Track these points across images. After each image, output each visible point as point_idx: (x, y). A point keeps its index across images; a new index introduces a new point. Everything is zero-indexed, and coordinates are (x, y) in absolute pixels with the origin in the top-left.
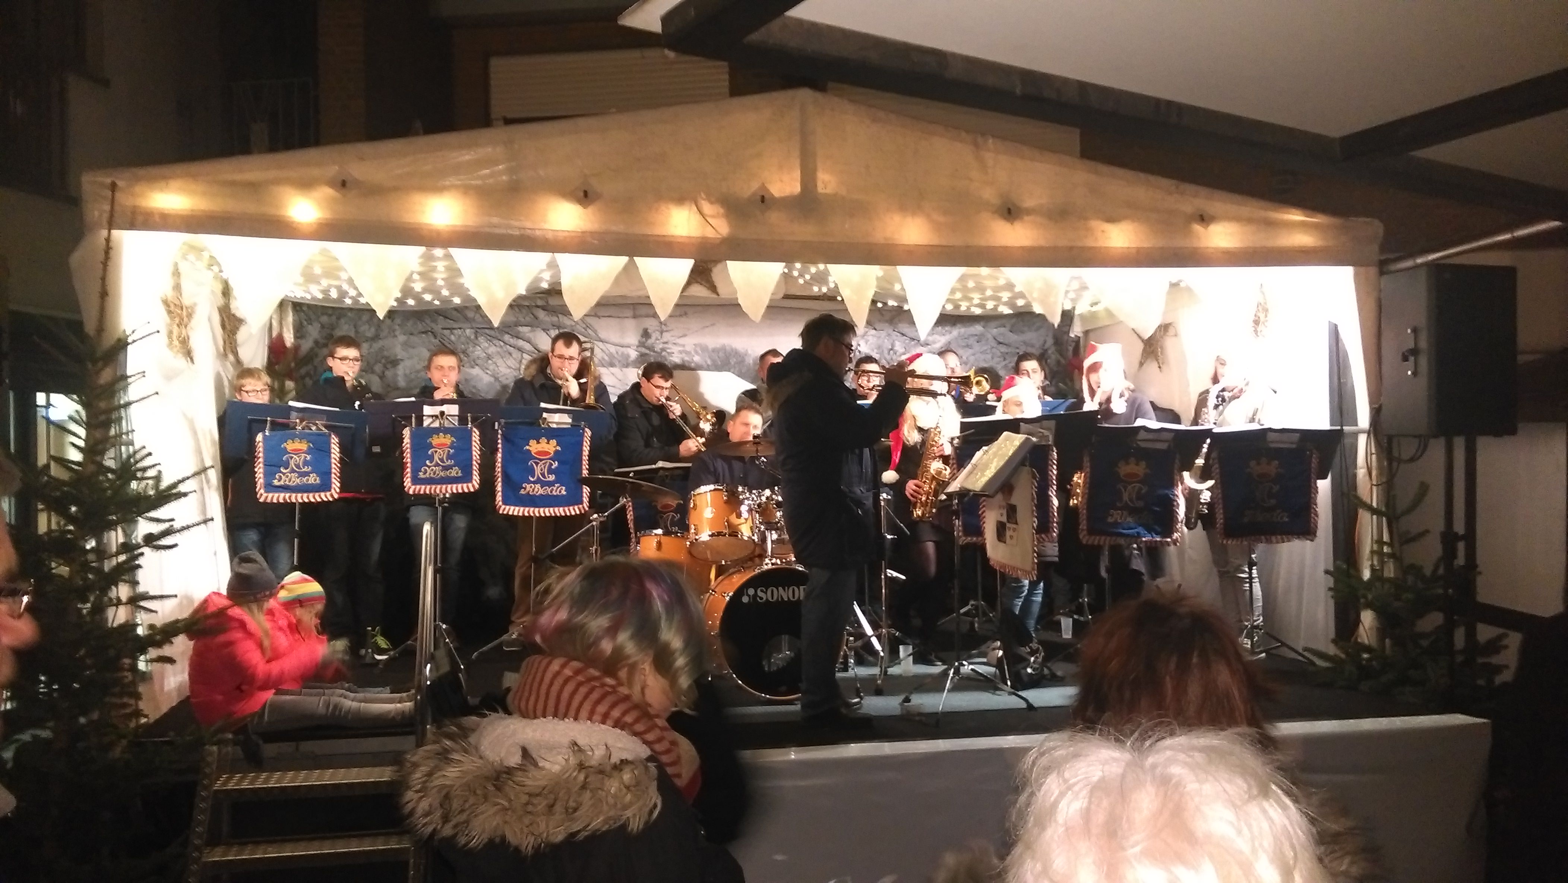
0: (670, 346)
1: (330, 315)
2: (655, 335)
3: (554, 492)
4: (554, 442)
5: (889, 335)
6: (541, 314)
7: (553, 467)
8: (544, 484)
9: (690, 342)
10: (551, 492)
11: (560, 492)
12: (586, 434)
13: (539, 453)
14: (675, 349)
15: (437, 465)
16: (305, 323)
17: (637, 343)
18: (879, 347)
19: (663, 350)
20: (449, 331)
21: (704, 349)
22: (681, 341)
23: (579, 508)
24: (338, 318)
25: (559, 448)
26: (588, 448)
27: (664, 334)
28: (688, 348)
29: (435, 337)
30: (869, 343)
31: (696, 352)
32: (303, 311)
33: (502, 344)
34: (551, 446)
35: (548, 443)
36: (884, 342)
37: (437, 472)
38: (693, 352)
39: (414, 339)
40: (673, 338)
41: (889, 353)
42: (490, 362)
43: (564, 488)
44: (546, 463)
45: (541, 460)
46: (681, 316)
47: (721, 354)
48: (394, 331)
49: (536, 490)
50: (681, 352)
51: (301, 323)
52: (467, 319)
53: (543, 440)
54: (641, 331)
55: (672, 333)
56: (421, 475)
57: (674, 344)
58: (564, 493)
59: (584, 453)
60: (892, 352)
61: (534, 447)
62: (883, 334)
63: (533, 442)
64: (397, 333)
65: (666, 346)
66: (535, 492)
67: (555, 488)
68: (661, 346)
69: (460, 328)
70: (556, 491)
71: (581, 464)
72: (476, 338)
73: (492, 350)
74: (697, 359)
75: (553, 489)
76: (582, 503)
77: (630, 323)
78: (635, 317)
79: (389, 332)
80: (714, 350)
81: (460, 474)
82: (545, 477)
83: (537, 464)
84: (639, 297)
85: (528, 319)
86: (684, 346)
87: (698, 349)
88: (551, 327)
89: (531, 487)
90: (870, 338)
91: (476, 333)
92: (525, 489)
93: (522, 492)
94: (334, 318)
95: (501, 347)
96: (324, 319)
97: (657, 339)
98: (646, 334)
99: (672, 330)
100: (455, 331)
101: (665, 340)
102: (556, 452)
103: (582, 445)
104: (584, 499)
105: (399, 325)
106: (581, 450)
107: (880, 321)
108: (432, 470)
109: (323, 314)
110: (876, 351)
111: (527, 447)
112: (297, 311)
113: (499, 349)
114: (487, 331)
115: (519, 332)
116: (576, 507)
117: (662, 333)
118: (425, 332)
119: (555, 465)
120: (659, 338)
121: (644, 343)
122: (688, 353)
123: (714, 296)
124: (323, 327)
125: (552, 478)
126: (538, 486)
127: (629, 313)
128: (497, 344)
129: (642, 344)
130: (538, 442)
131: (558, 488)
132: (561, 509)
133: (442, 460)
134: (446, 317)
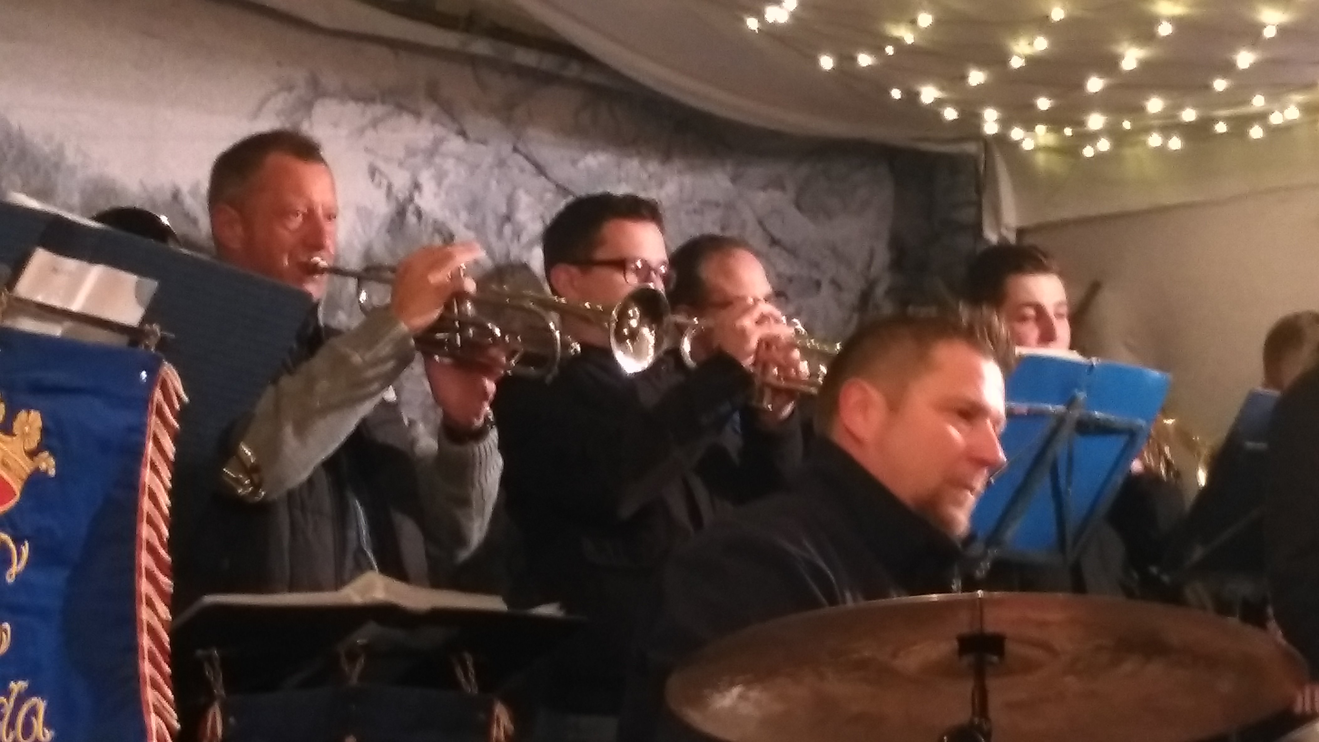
18: (473, 206)
30: (446, 182)
36: (486, 186)
41: (500, 233)
60: (508, 229)
90: (449, 164)
110: (464, 216)
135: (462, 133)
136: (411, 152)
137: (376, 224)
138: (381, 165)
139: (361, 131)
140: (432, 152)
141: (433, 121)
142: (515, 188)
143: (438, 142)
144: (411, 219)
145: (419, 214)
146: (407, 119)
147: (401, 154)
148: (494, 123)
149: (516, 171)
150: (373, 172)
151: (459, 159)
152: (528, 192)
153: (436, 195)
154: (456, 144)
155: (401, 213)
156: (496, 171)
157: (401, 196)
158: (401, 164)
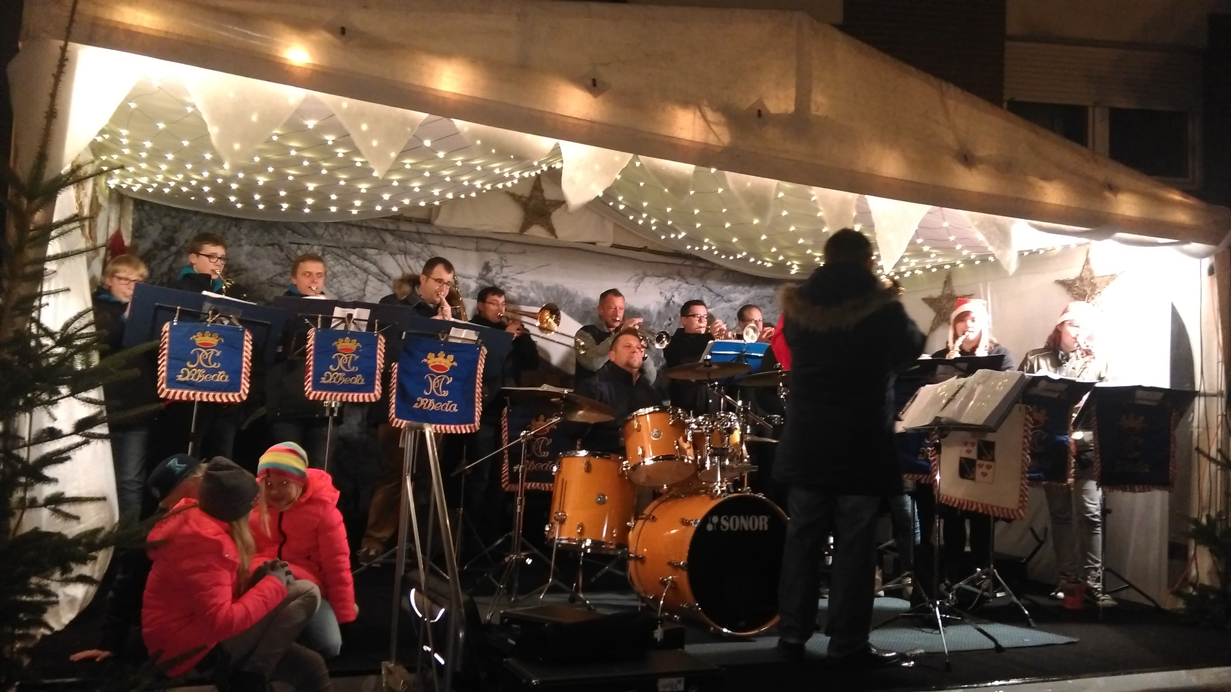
0: (509, 280)
1: (174, 218)
2: (494, 271)
3: (446, 408)
4: (451, 357)
5: (698, 289)
6: (389, 238)
7: (448, 383)
8: (438, 400)
9: (527, 279)
10: (444, 408)
11: (452, 409)
12: (482, 352)
13: (435, 367)
14: (514, 284)
15: (340, 371)
16: (145, 223)
17: (477, 275)
19: (502, 283)
20: (296, 245)
21: (539, 286)
22: (519, 277)
23: (470, 427)
24: (182, 221)
25: (455, 364)
26: (483, 366)
27: (505, 269)
28: (525, 284)
29: (282, 251)
31: (532, 289)
32: (145, 211)
33: (348, 263)
34: (446, 361)
35: (445, 358)
37: (340, 379)
38: (529, 290)
39: (260, 251)
40: (511, 274)
42: (335, 280)
43: (456, 405)
44: (442, 378)
45: (438, 374)
46: (520, 253)
47: (554, 293)
48: (240, 240)
49: (430, 405)
50: (518, 287)
51: (141, 222)
52: (315, 236)
53: (442, 354)
54: (482, 264)
55: (511, 269)
56: (323, 380)
57: (513, 279)
58: (455, 410)
59: (478, 371)
61: (432, 360)
62: (694, 288)
63: (431, 356)
64: (243, 242)
65: (504, 280)
66: (428, 407)
67: (447, 405)
68: (500, 280)
69: (308, 244)
70: (448, 408)
71: (475, 382)
72: (323, 255)
73: (338, 268)
74: (532, 295)
75: (445, 406)
76: (473, 421)
77: (473, 256)
78: (477, 250)
79: (234, 241)
80: (548, 288)
81: (362, 383)
82: (439, 392)
83: (433, 378)
84: (484, 231)
85: (375, 242)
86: (521, 282)
87: (534, 286)
88: (397, 252)
89: (425, 401)
90: (682, 289)
91: (323, 250)
92: (419, 402)
93: (416, 406)
94: (177, 221)
95: (347, 267)
96: (167, 221)
97: (497, 273)
98: (487, 267)
99: (512, 266)
100: (303, 247)
101: (505, 275)
102: (452, 367)
103: (477, 362)
104: (476, 419)
105: (246, 235)
106: (476, 369)
107: (691, 276)
108: (335, 375)
109: (166, 216)
111: (425, 360)
112: (138, 210)
113: (345, 269)
114: (334, 250)
115: (366, 254)
116: (467, 426)
117: (502, 267)
118: (272, 245)
119: (450, 380)
120: (499, 272)
121: (484, 276)
122: (525, 289)
123: (553, 238)
124: (164, 228)
125: (446, 393)
126: (432, 401)
127: (473, 246)
128: (344, 264)
129: (482, 277)
130: (436, 356)
131: (450, 404)
132: (452, 427)
133: (346, 366)
134: (294, 232)
135: (687, 283)
136: (672, 288)
137: (662, 305)
138: (662, 291)
139: (658, 284)
140: (677, 288)
142: (702, 295)
143: (680, 285)
144: (671, 303)
145: (673, 302)
146: (670, 280)
147: (669, 288)
148: (697, 280)
149: (703, 291)
150: (661, 293)
151: (686, 289)
152: (707, 296)
153: (679, 298)
154: (685, 285)
155: (668, 303)
156: (697, 292)
157: (669, 298)
158: (669, 291)
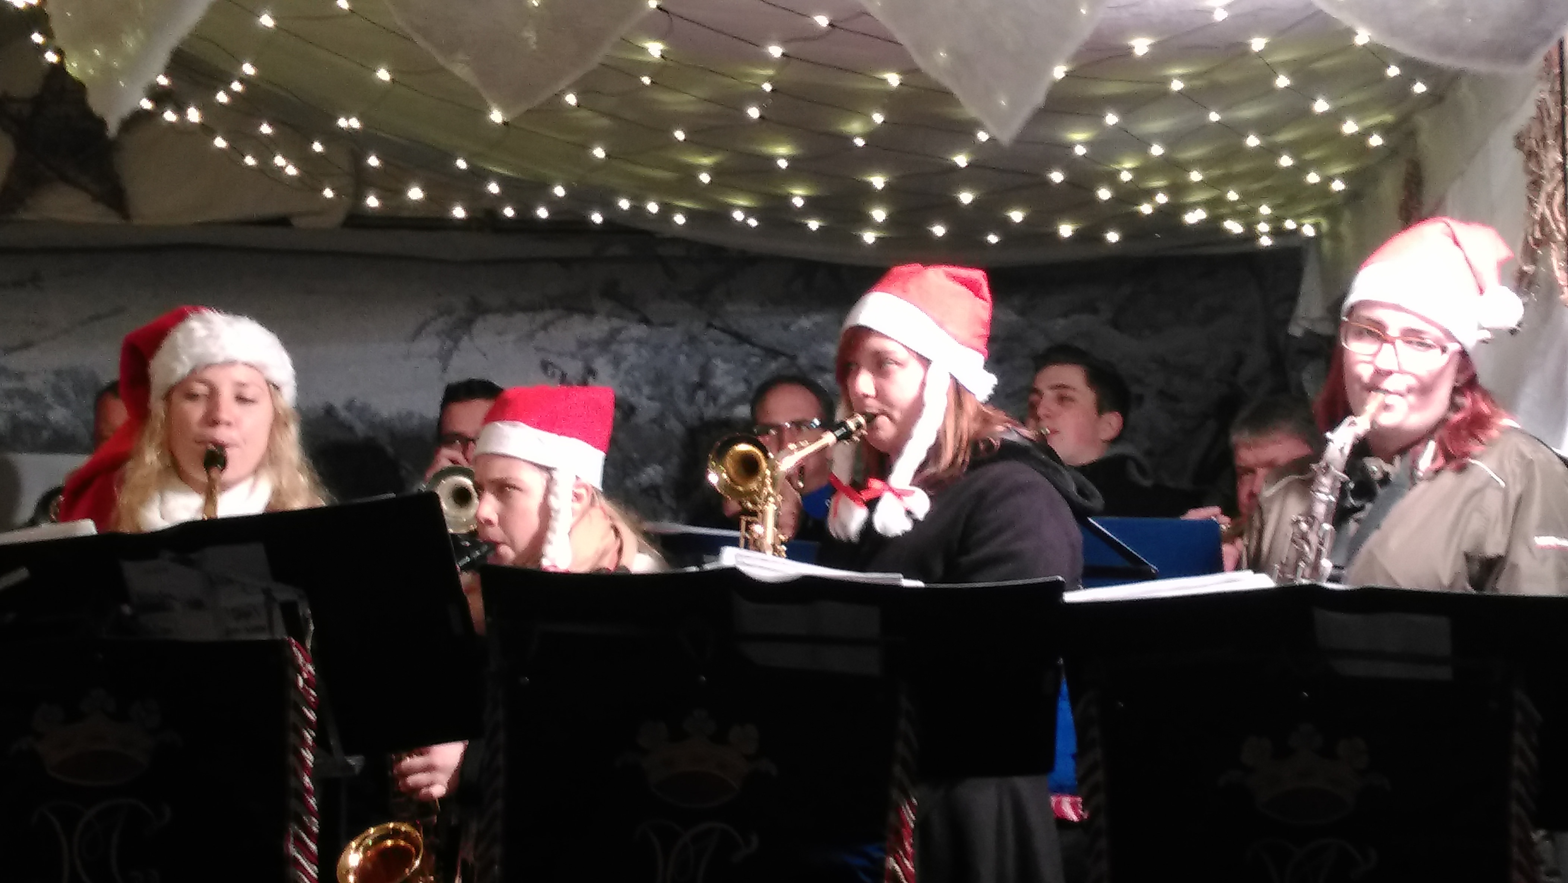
9: (39, 362)
62: (674, 337)
107: (659, 298)
136: (583, 344)
139: (531, 336)
140: (608, 341)
141: (609, 315)
142: (709, 358)
143: (615, 332)
147: (572, 346)
148: (684, 309)
149: (711, 345)
151: (640, 342)
152: (726, 360)
153: (613, 377)
154: (638, 330)
156: (685, 348)
158: (573, 356)
